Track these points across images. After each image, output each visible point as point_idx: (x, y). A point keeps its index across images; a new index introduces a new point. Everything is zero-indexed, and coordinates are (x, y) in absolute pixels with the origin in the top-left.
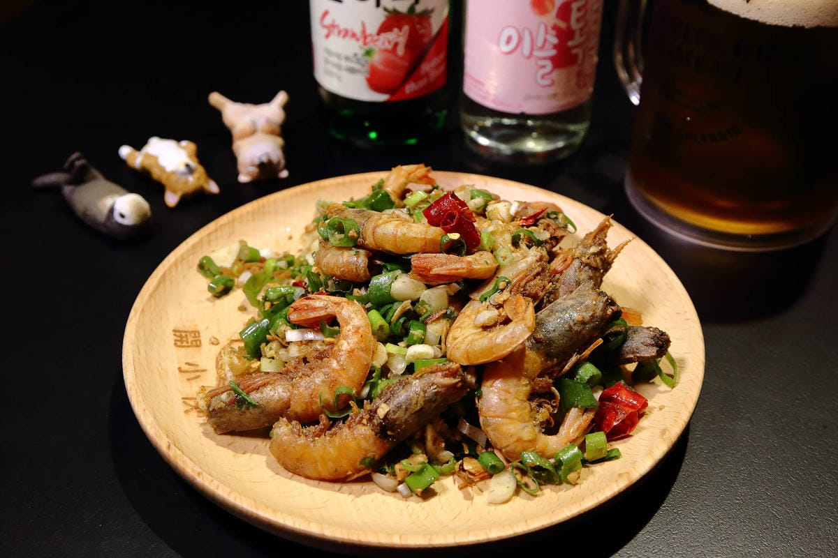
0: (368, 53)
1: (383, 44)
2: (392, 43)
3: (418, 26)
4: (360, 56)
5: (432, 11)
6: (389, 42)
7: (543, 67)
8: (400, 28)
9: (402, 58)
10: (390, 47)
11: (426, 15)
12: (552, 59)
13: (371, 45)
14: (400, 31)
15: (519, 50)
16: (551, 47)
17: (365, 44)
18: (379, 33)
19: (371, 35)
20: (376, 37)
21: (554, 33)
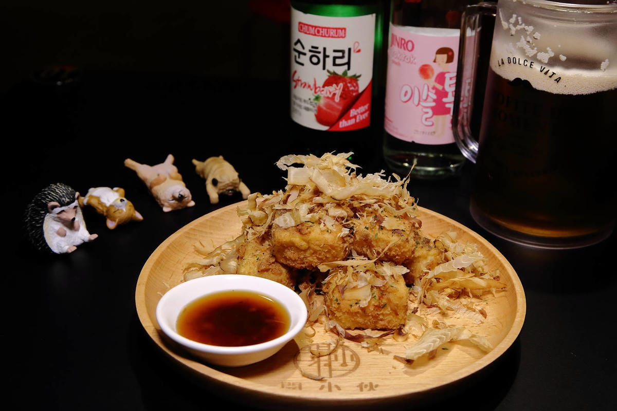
0: (317, 98)
1: (326, 93)
2: (332, 94)
3: (349, 85)
4: (312, 100)
5: (359, 76)
6: (330, 93)
7: (427, 113)
8: (337, 85)
9: (338, 104)
10: (330, 96)
11: (355, 78)
12: (433, 108)
13: (319, 93)
14: (337, 86)
15: (411, 101)
16: (432, 100)
17: (315, 92)
18: (324, 86)
19: (319, 87)
20: (322, 89)
21: (434, 91)
